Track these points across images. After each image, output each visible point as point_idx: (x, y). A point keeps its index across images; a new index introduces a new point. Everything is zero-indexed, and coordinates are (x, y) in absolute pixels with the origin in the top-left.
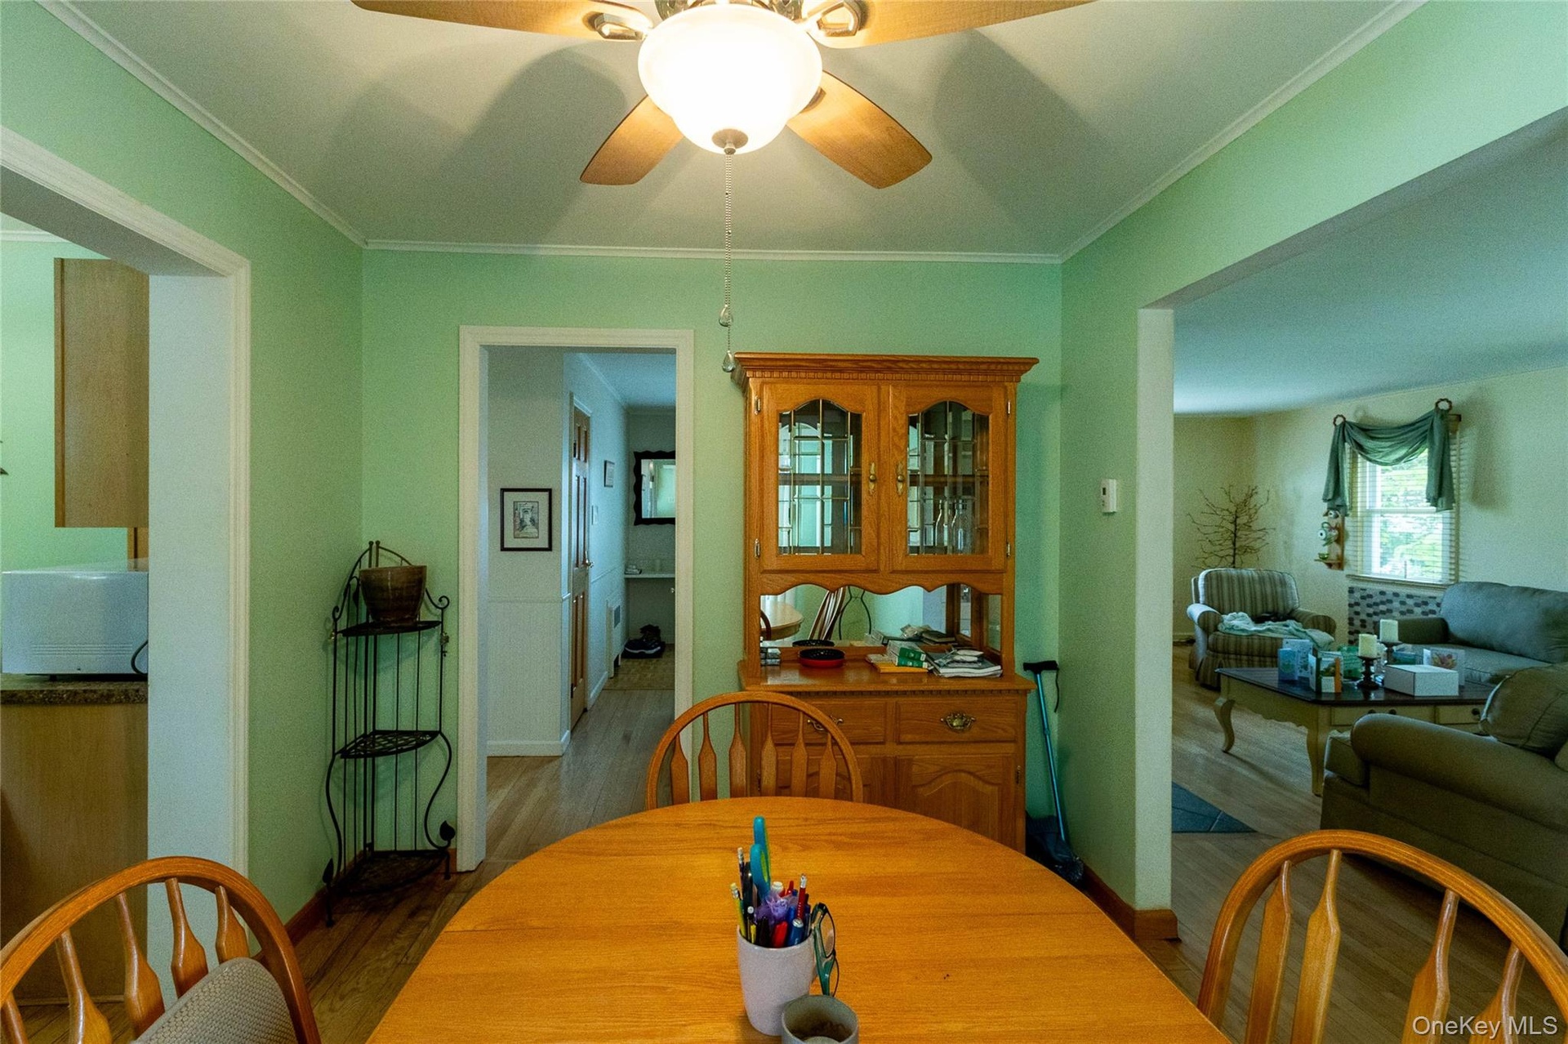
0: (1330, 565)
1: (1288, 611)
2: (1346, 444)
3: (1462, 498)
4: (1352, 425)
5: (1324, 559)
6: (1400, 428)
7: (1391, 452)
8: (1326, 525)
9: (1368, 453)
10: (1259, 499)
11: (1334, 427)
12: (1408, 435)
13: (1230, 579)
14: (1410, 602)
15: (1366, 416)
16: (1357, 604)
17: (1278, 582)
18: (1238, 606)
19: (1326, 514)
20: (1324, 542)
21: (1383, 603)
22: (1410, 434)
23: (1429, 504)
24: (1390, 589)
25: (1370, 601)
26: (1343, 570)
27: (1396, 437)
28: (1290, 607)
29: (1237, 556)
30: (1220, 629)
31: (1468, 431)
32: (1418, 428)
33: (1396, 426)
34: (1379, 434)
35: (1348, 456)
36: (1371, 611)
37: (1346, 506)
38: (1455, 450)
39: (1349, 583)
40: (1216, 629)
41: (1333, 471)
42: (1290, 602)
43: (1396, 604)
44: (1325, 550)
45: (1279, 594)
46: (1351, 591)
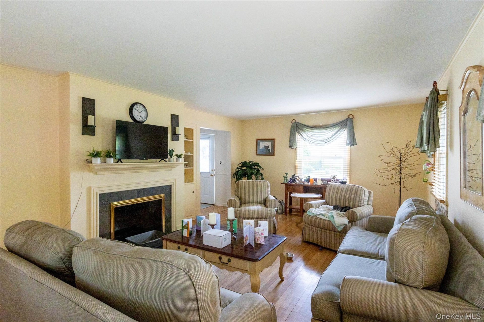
30: (307, 212)
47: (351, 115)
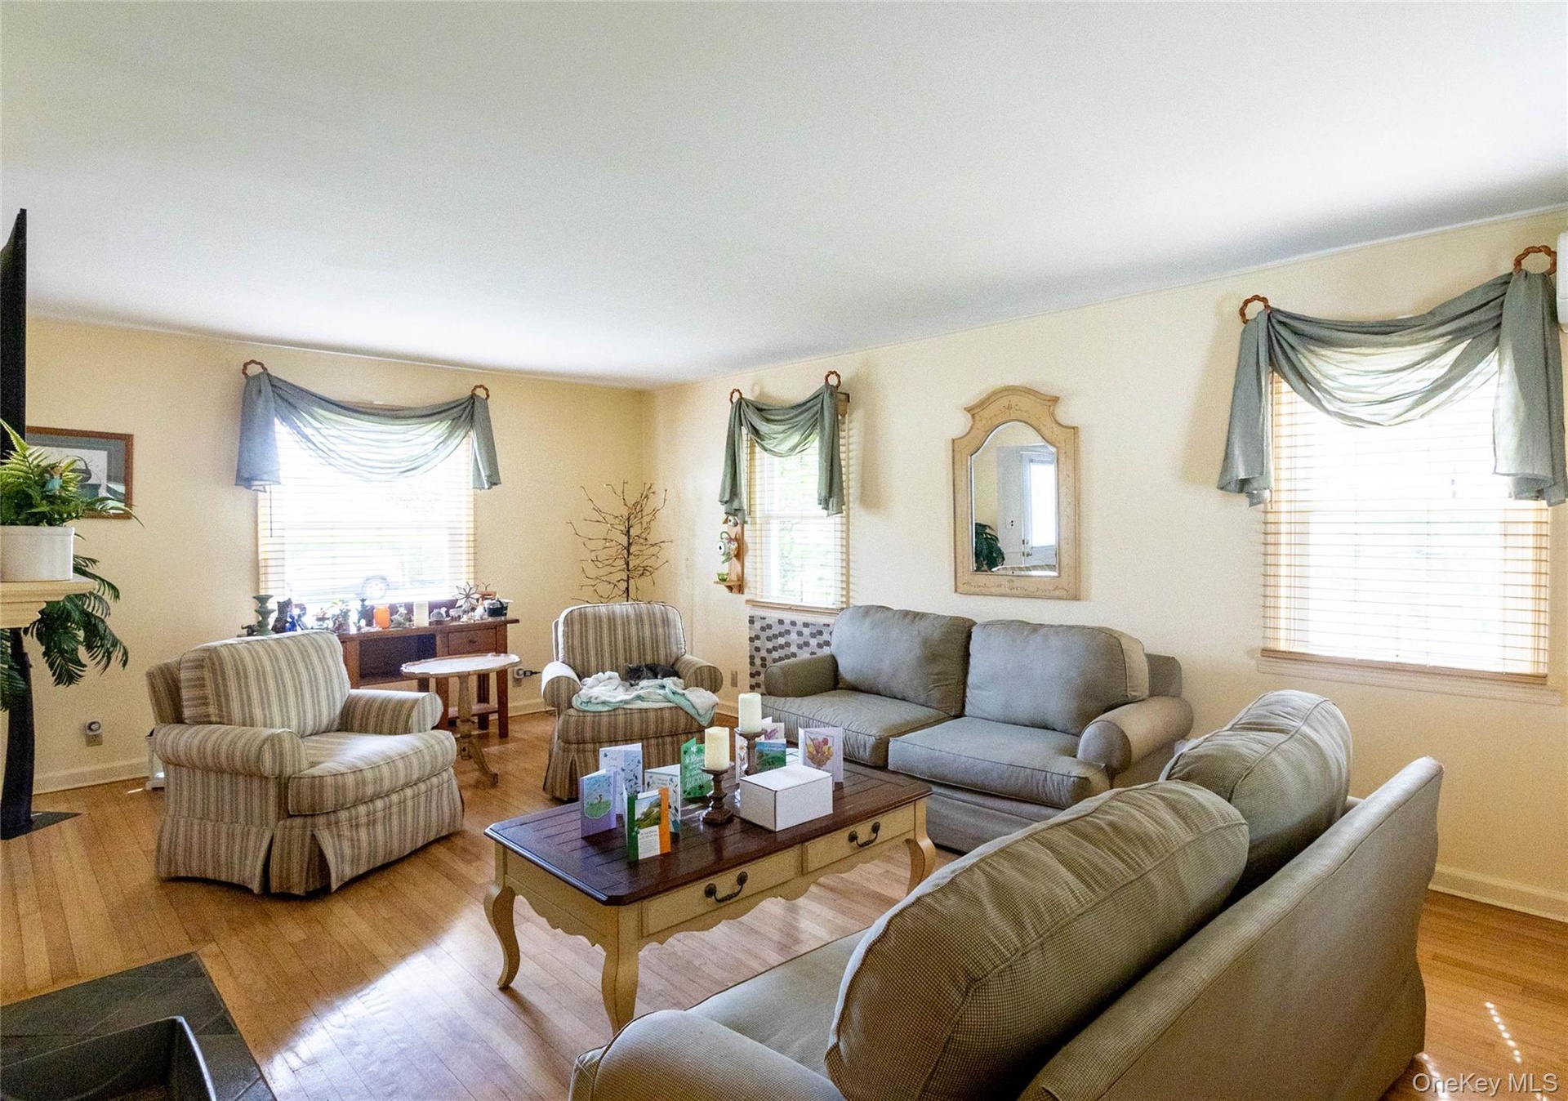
0: (730, 588)
1: (673, 660)
2: (742, 427)
3: (851, 499)
4: (748, 403)
5: (725, 580)
6: (793, 408)
7: (786, 437)
8: (725, 535)
9: (763, 440)
10: (655, 502)
11: (730, 404)
12: (798, 419)
13: (598, 619)
14: (806, 631)
15: (761, 394)
16: (757, 637)
17: (659, 623)
18: (607, 663)
19: (726, 522)
20: (724, 558)
21: (781, 635)
22: (802, 417)
23: (821, 506)
24: (788, 617)
25: (769, 633)
26: (743, 593)
27: (788, 419)
28: (674, 655)
29: (631, 581)
30: (574, 704)
31: (854, 416)
32: (811, 408)
33: (788, 406)
34: (775, 415)
35: (745, 443)
36: (770, 645)
37: (744, 510)
38: (844, 438)
39: (749, 611)
40: (570, 706)
41: (729, 463)
42: (674, 648)
43: (793, 636)
44: (724, 569)
45: (661, 638)
46: (752, 621)
47: (482, 389)
